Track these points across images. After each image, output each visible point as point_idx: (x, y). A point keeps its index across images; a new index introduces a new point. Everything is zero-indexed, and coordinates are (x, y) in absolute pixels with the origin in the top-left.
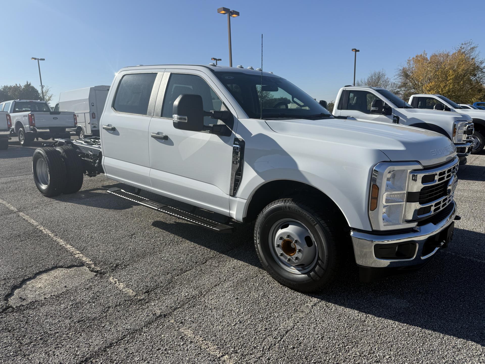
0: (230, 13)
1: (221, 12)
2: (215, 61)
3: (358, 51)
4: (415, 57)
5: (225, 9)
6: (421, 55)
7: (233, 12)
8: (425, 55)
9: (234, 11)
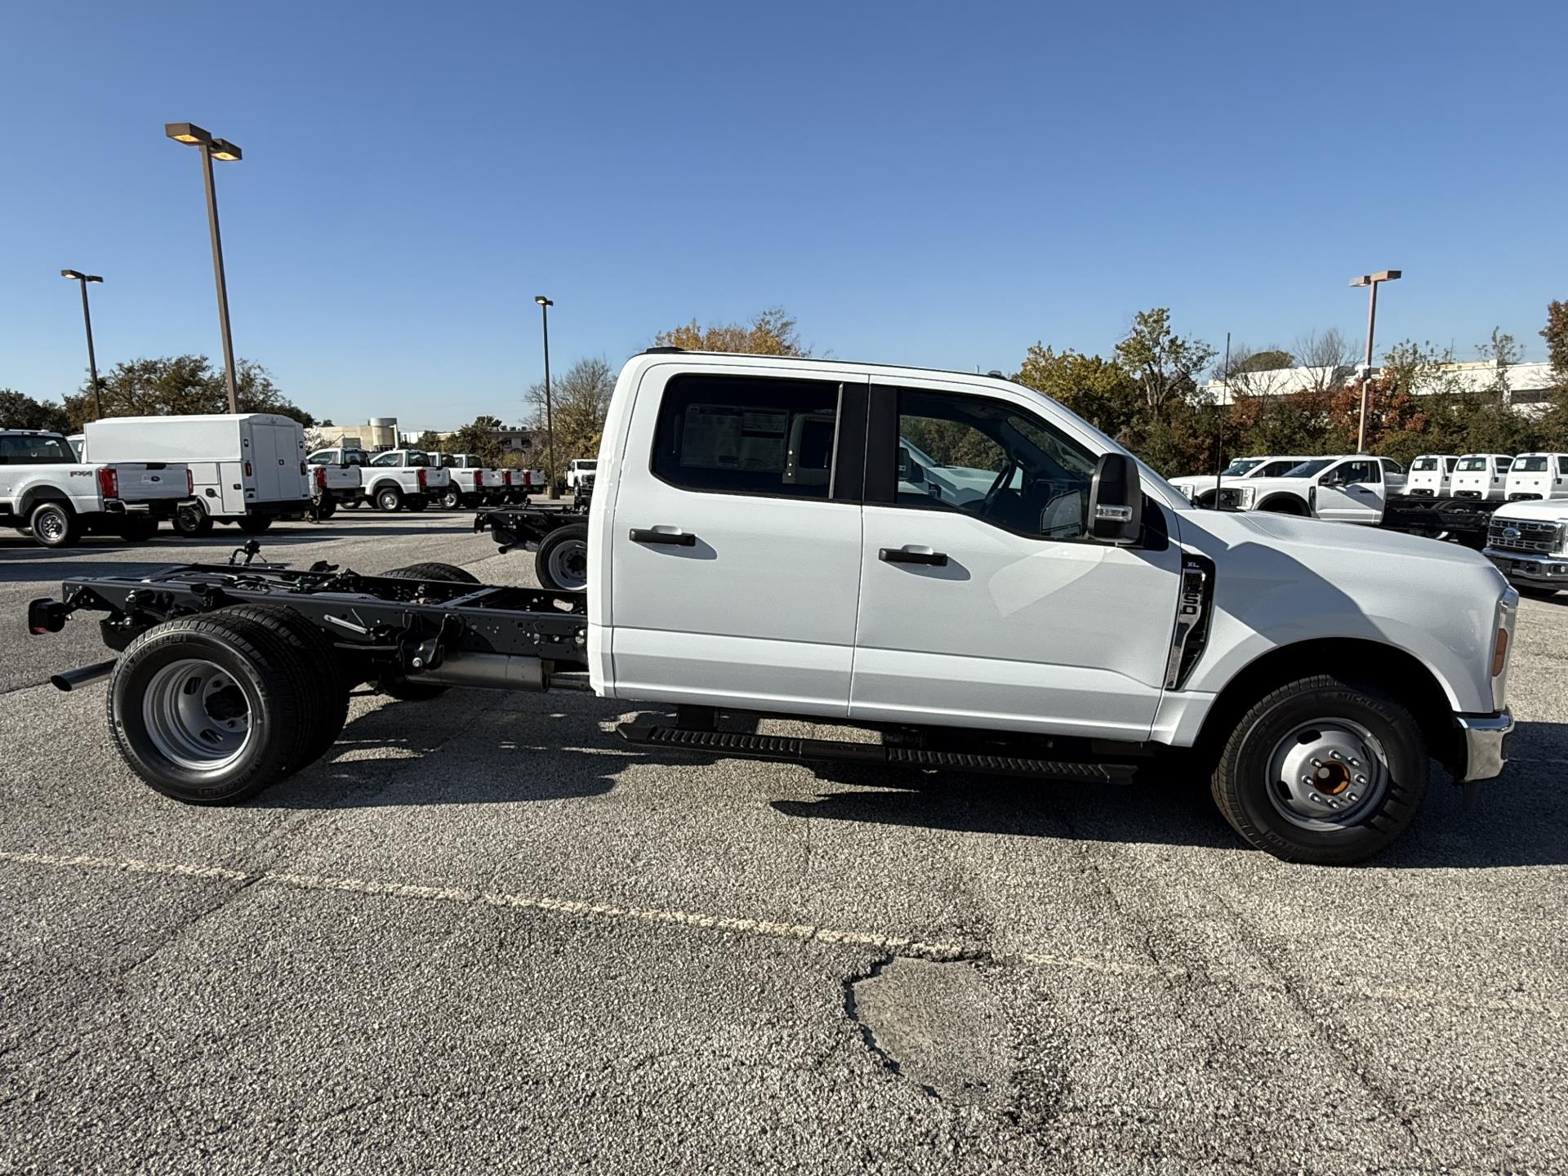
0: (211, 145)
1: (179, 138)
2: (79, 280)
3: (551, 303)
4: (673, 331)
5: (194, 130)
6: (688, 329)
7: (221, 144)
8: (696, 331)
9: (223, 141)
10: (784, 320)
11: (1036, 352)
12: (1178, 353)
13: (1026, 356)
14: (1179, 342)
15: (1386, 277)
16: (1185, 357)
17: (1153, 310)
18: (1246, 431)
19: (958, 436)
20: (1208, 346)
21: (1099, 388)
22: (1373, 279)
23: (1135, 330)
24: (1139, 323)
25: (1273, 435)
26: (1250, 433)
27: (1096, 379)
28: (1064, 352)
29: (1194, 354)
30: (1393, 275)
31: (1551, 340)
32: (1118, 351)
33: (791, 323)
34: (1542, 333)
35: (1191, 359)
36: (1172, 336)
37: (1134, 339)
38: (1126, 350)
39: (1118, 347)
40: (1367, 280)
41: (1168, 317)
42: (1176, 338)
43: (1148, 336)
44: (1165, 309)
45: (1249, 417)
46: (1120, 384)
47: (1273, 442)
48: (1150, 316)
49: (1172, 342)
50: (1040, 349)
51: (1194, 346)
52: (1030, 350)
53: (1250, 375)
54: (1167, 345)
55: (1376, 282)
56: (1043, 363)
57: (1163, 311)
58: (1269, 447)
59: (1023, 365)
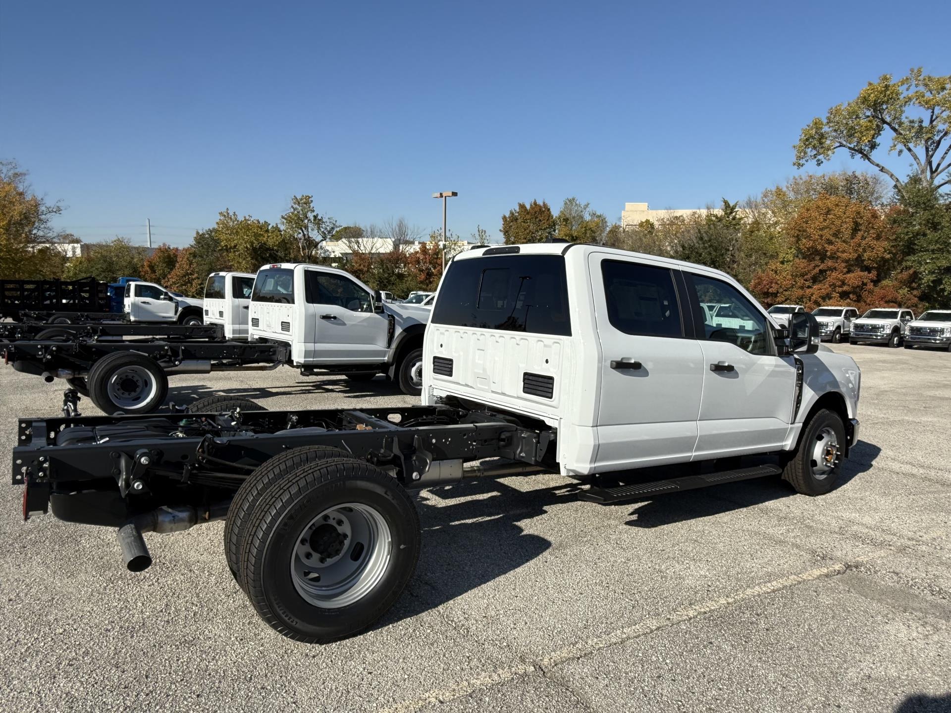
10: (16, 171)
11: (225, 216)
12: (320, 224)
13: (218, 218)
14: (319, 217)
15: (451, 195)
16: (322, 227)
17: (303, 196)
18: (363, 274)
19: (166, 270)
20: (336, 221)
21: (271, 243)
22: (444, 195)
23: (292, 207)
24: (295, 203)
25: (380, 277)
26: (366, 276)
27: (268, 237)
28: (245, 217)
29: (328, 226)
30: (455, 194)
31: (505, 234)
32: (284, 220)
33: (25, 174)
34: (500, 230)
35: (326, 229)
36: (315, 214)
37: (292, 213)
38: (288, 219)
39: (283, 217)
40: (441, 196)
41: (312, 201)
42: (317, 215)
43: (301, 212)
44: (310, 196)
45: (364, 266)
46: (283, 240)
47: (379, 281)
48: (301, 199)
49: (315, 217)
50: (228, 214)
51: (328, 221)
52: (221, 214)
53: (360, 240)
54: (312, 219)
55: (445, 197)
56: (231, 224)
57: (309, 197)
58: (378, 284)
59: (217, 223)
